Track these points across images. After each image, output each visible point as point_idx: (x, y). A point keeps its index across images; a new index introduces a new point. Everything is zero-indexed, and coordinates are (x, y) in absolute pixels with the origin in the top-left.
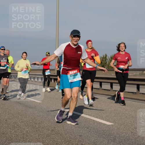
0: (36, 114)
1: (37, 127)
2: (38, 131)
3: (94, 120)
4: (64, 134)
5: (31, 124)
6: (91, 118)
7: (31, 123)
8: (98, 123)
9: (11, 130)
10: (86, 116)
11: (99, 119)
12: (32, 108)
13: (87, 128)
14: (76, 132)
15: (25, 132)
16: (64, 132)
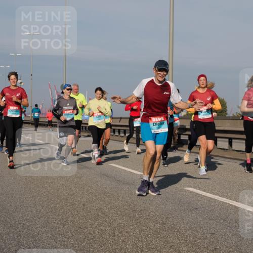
1: (137, 216)
2: (139, 224)
4: (184, 230)
5: (127, 212)
6: (231, 203)
7: (126, 210)
9: (93, 222)
10: (223, 198)
12: (128, 183)
13: (224, 220)
14: (205, 227)
15: (116, 225)
16: (184, 227)
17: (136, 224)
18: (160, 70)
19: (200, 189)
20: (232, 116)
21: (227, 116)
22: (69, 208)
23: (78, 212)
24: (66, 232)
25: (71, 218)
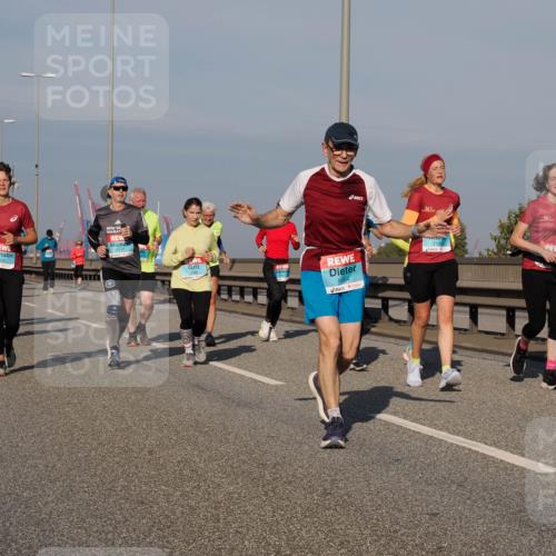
0: (263, 428)
1: (268, 477)
2: (272, 494)
3: (485, 456)
4: (371, 506)
5: (245, 467)
6: (473, 448)
7: (244, 462)
8: (502, 466)
9: (171, 491)
10: (456, 437)
11: (506, 450)
12: (247, 405)
13: (460, 485)
14: (416, 500)
15: (220, 497)
16: (372, 500)
17: (266, 494)
18: (339, 147)
19: (405, 417)
20: (477, 256)
21: (467, 256)
22: (117, 459)
23: (137, 467)
24: (112, 514)
25: (122, 482)
